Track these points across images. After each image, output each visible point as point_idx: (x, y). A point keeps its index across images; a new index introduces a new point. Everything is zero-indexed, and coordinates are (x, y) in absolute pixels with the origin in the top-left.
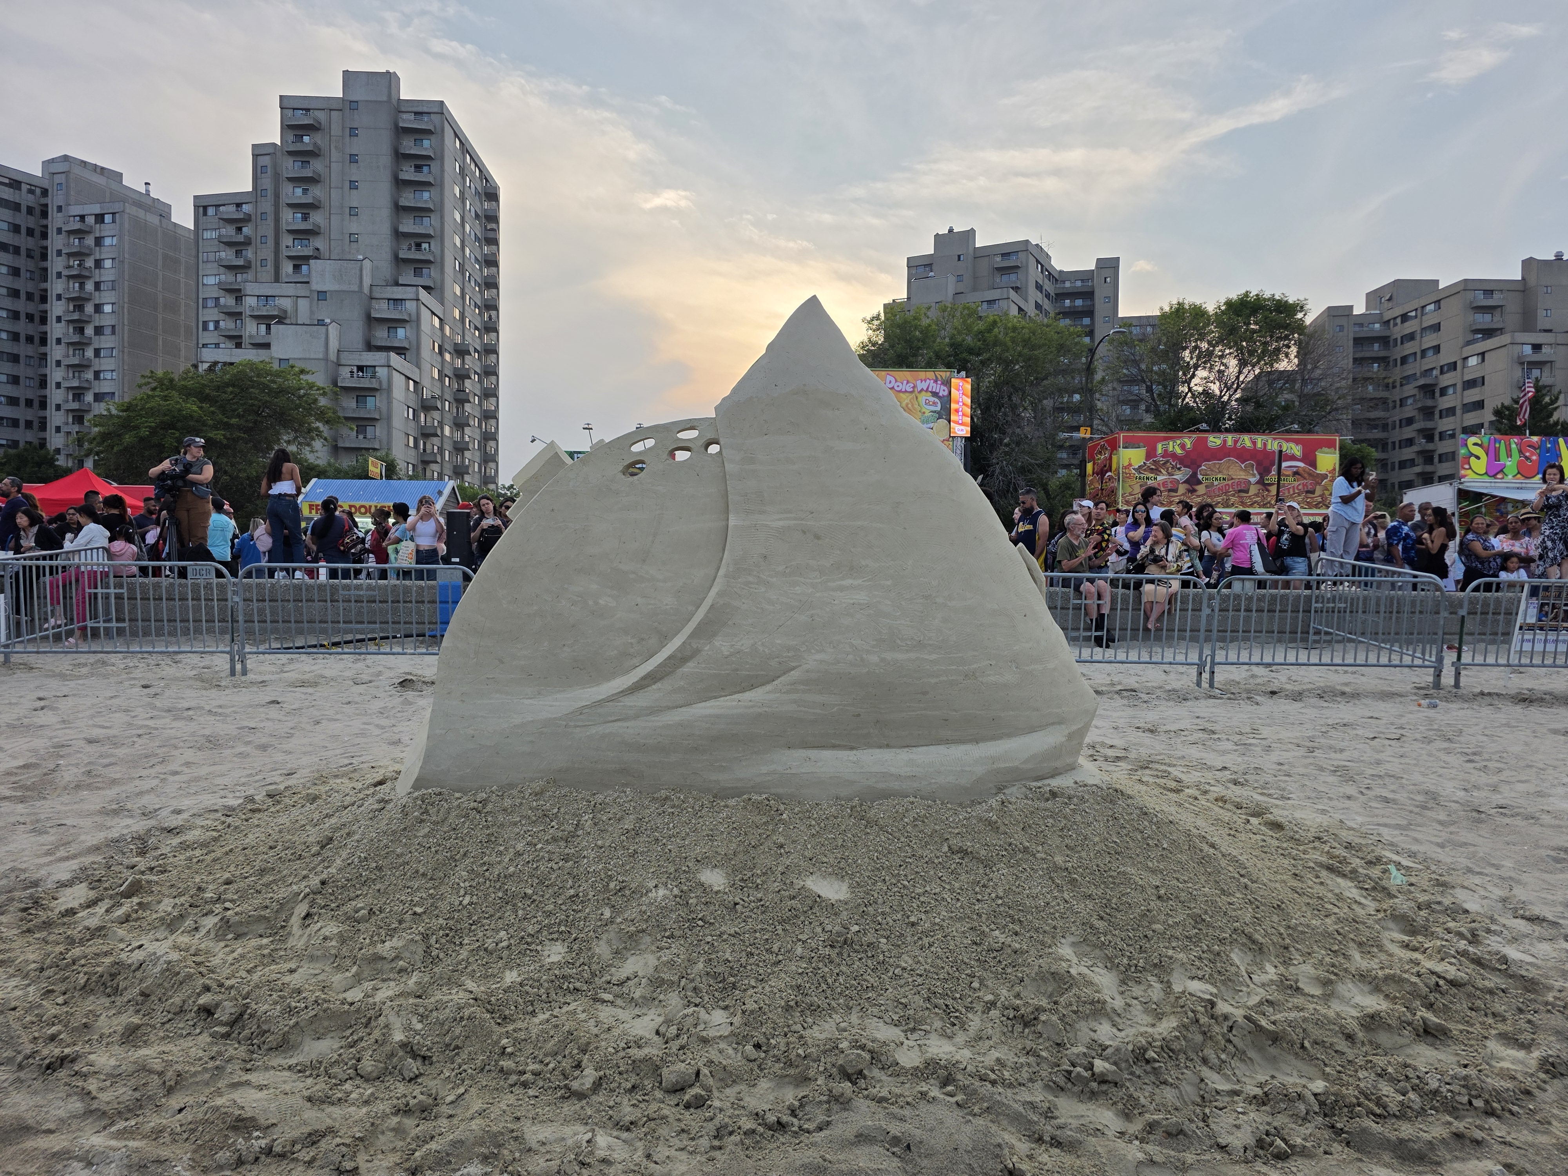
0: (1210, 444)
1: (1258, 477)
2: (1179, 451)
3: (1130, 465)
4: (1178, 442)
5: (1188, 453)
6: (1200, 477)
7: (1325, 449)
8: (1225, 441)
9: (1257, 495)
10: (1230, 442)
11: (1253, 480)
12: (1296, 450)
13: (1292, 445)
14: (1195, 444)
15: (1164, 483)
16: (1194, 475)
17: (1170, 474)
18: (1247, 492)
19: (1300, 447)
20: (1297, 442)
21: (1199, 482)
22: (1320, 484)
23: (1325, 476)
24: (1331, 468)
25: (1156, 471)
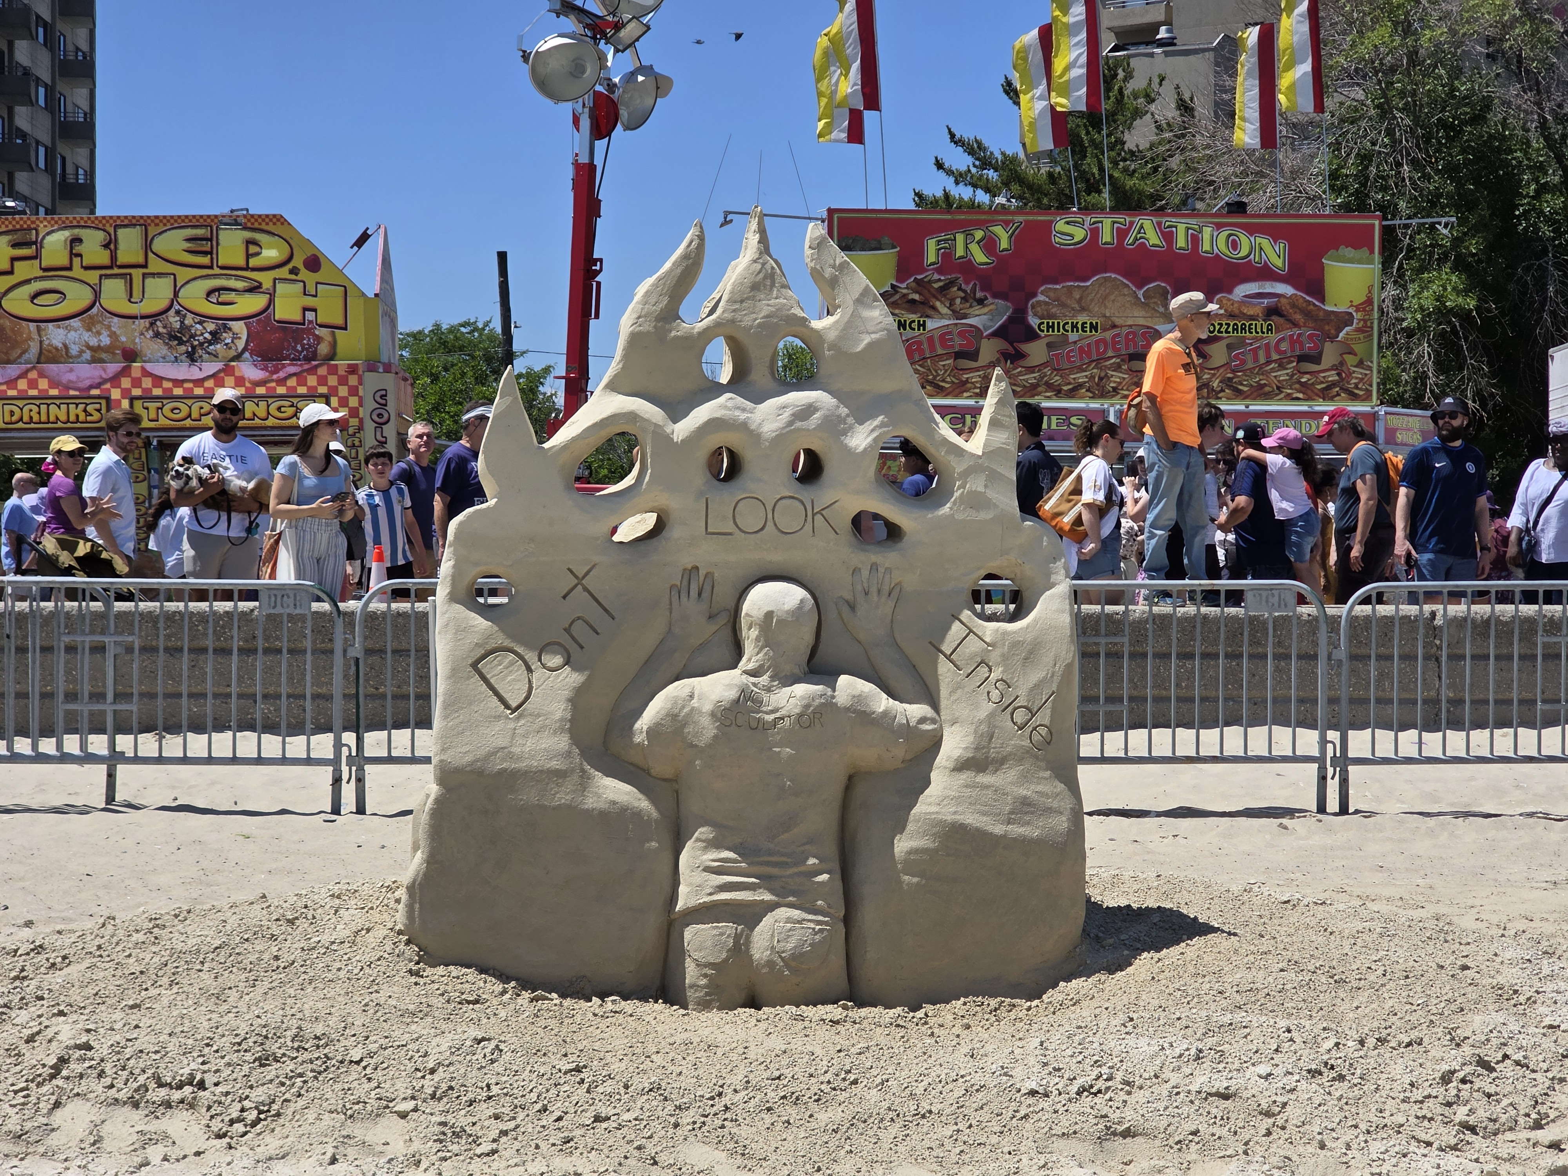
0: (1057, 240)
2: (980, 257)
4: (979, 234)
5: (1002, 262)
6: (1034, 321)
7: (1349, 252)
8: (1095, 232)
10: (1106, 236)
12: (1271, 253)
13: (1264, 242)
14: (1017, 240)
15: (944, 337)
16: (1018, 317)
17: (960, 315)
19: (1282, 246)
21: (1032, 335)
22: (1333, 338)
23: (1345, 319)
24: (1359, 298)
25: (924, 307)
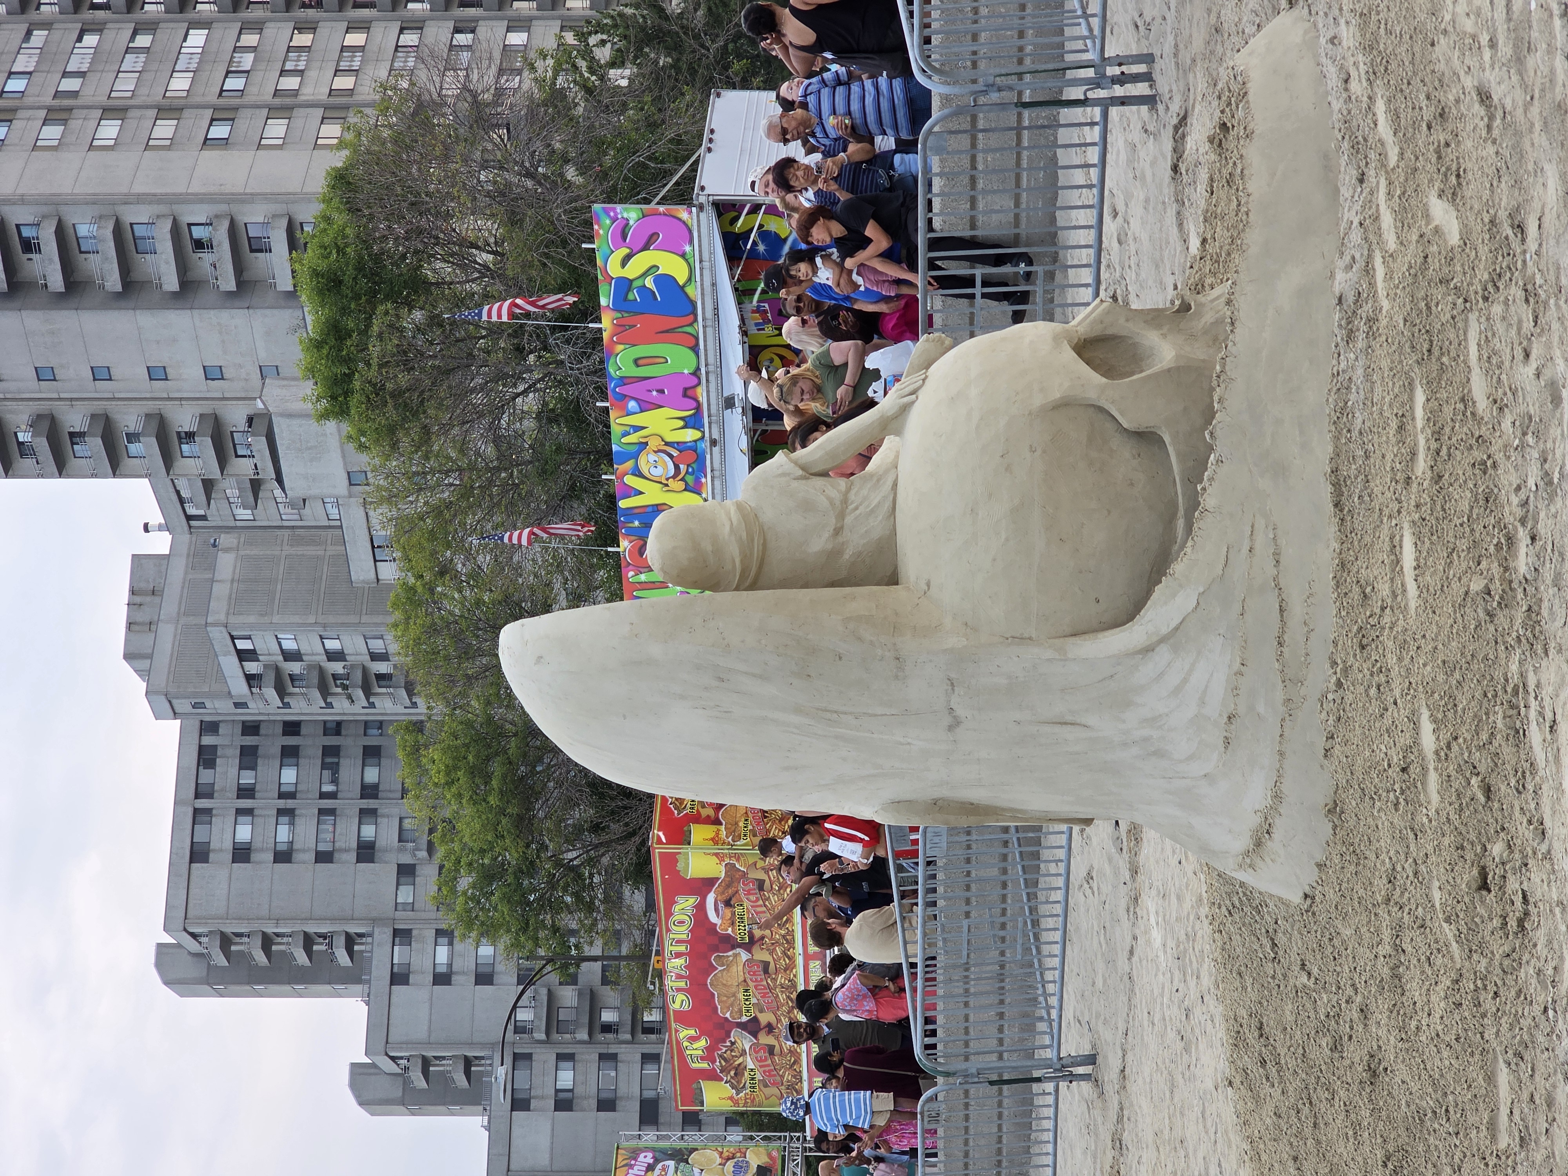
0: (686, 1007)
1: (738, 950)
2: (702, 1043)
3: (731, 1098)
4: (686, 1044)
5: (704, 1033)
6: (745, 1019)
7: (680, 866)
8: (679, 990)
9: (772, 952)
10: (681, 984)
11: (744, 956)
12: (685, 904)
13: (677, 908)
14: (688, 1026)
15: (759, 1060)
16: (743, 1026)
17: (743, 1053)
18: (766, 965)
20: (670, 903)
21: (755, 1020)
22: (744, 874)
23: (730, 868)
24: (714, 860)
25: (739, 1071)
